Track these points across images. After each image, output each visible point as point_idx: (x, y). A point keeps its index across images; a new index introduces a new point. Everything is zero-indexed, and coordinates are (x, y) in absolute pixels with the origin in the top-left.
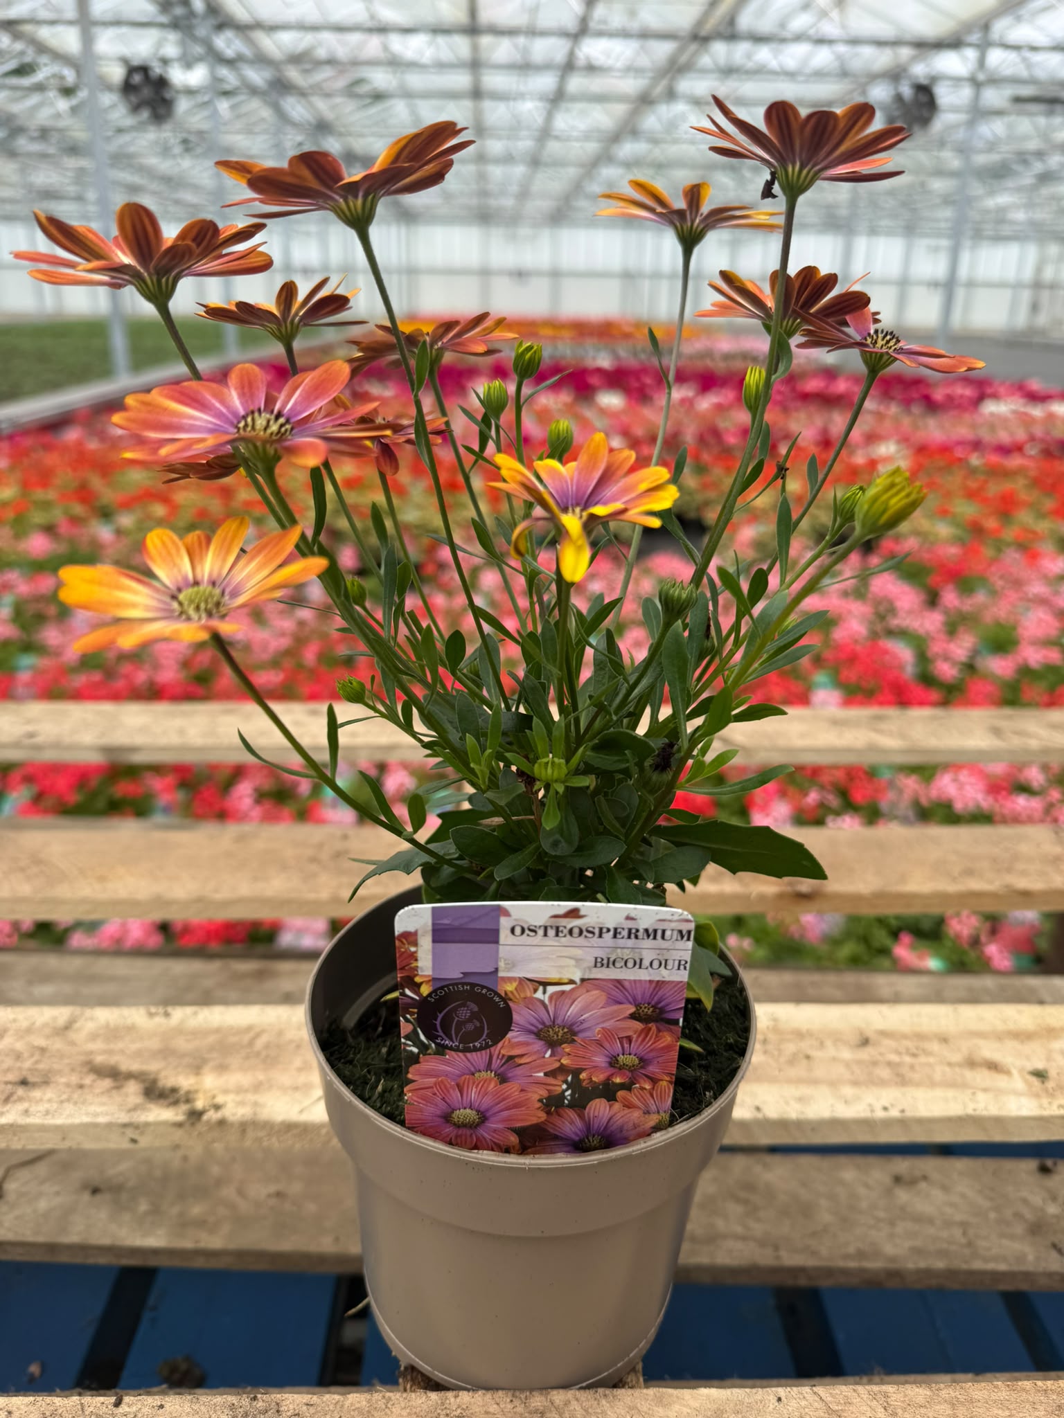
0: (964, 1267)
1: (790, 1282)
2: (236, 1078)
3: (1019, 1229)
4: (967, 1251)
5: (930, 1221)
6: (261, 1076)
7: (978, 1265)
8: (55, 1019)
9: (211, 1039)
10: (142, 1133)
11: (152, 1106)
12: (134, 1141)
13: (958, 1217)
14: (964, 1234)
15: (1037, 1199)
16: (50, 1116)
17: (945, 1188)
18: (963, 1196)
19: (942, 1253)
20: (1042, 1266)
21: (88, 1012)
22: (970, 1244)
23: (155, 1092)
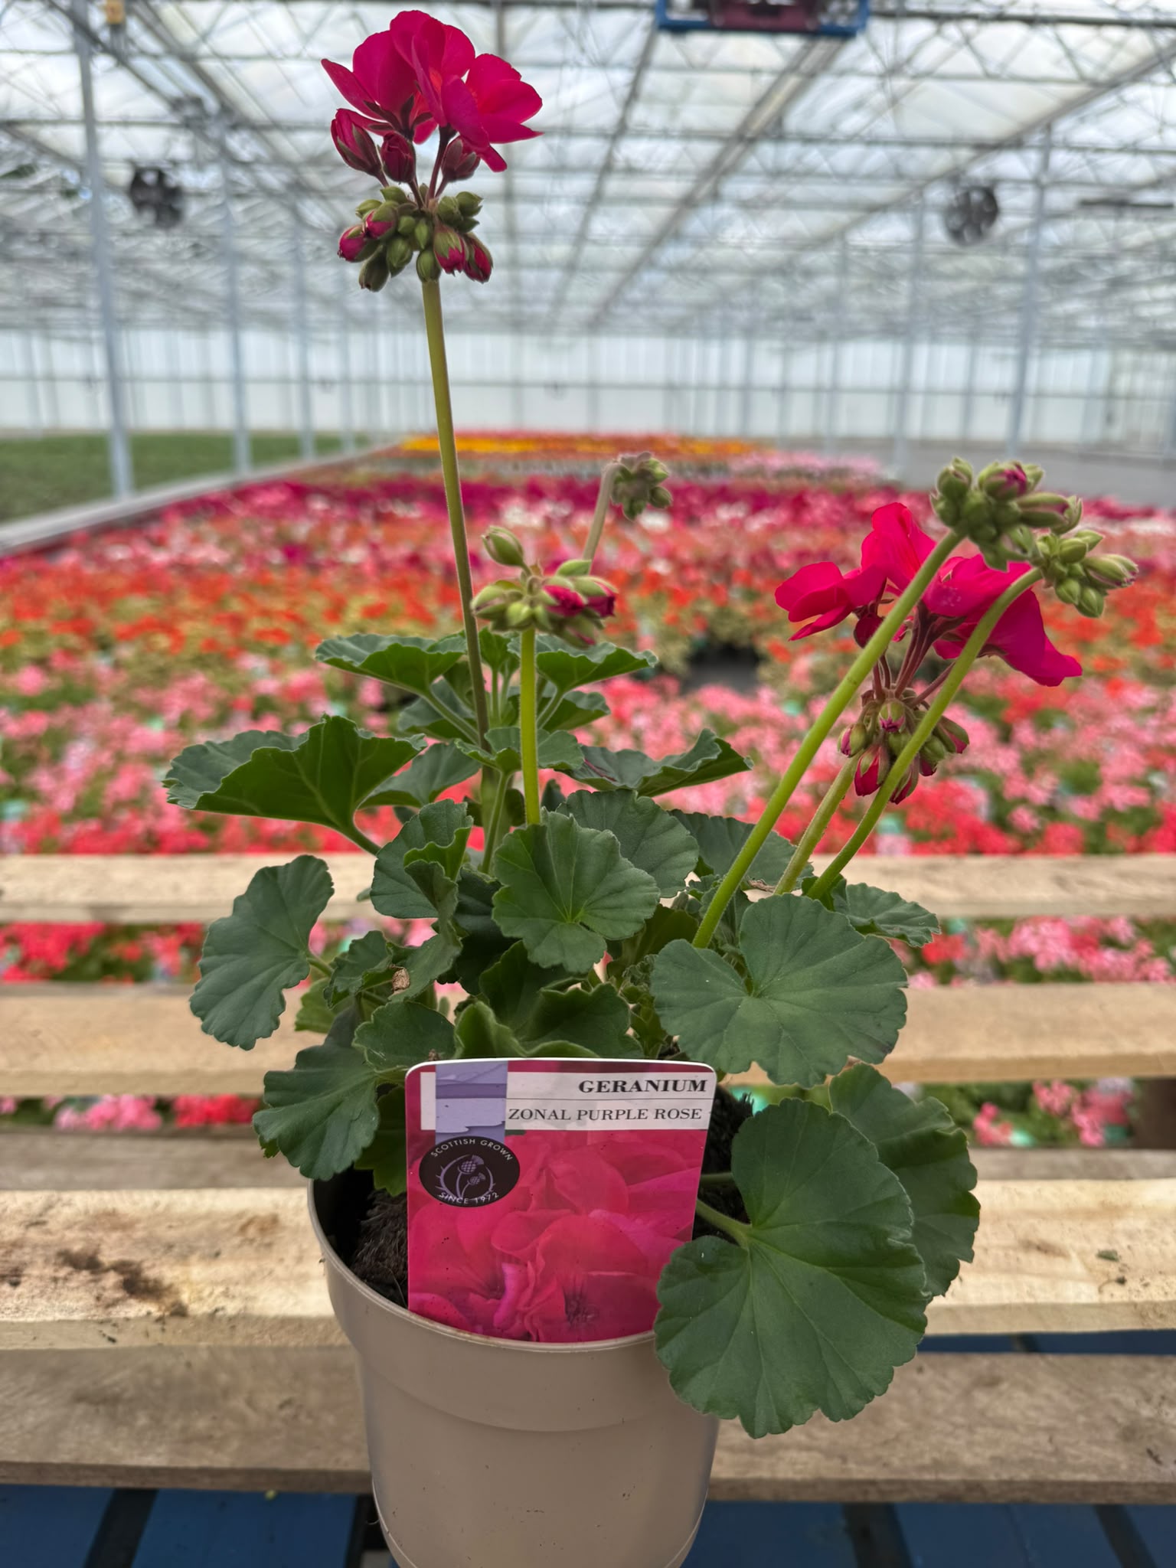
0: (1052, 1477)
1: (860, 1498)
2: (226, 1268)
3: (1111, 1435)
4: (1054, 1460)
5: (1013, 1427)
6: (253, 1267)
7: (1065, 1476)
8: (29, 1205)
9: (201, 1225)
10: (120, 1331)
11: (132, 1301)
12: (112, 1340)
13: (1043, 1423)
14: (1051, 1440)
15: (1130, 1400)
16: (20, 1313)
17: (1028, 1389)
18: (1048, 1397)
19: (1026, 1462)
20: (1138, 1477)
21: (66, 1196)
22: (1056, 1452)
23: (136, 1285)
